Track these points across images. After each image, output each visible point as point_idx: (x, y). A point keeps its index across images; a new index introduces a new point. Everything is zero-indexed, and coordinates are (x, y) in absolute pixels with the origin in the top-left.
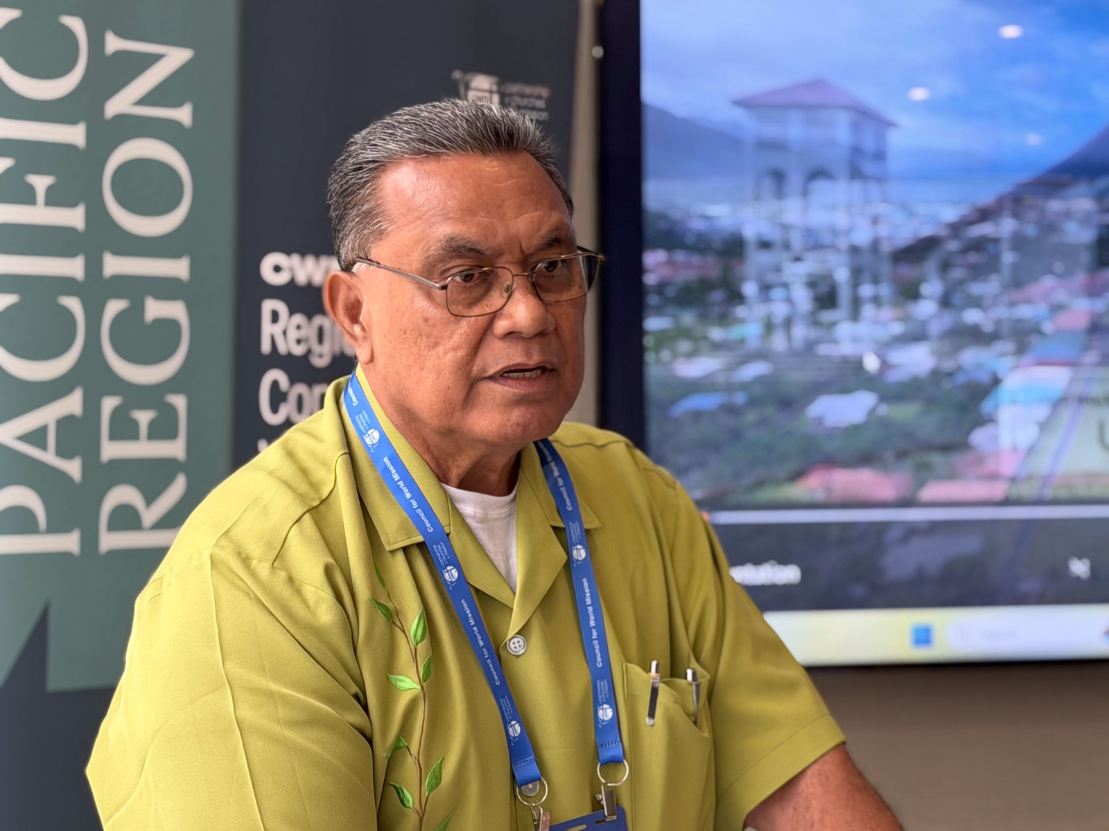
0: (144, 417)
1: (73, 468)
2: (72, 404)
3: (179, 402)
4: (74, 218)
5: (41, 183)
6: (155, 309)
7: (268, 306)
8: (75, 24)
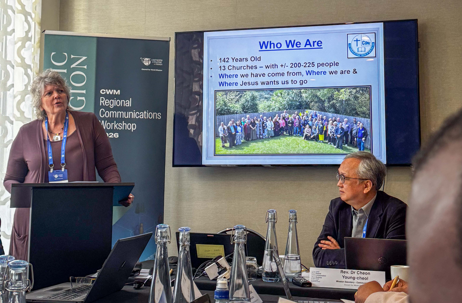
6: (79, 98)
7: (101, 98)
8: (66, 54)
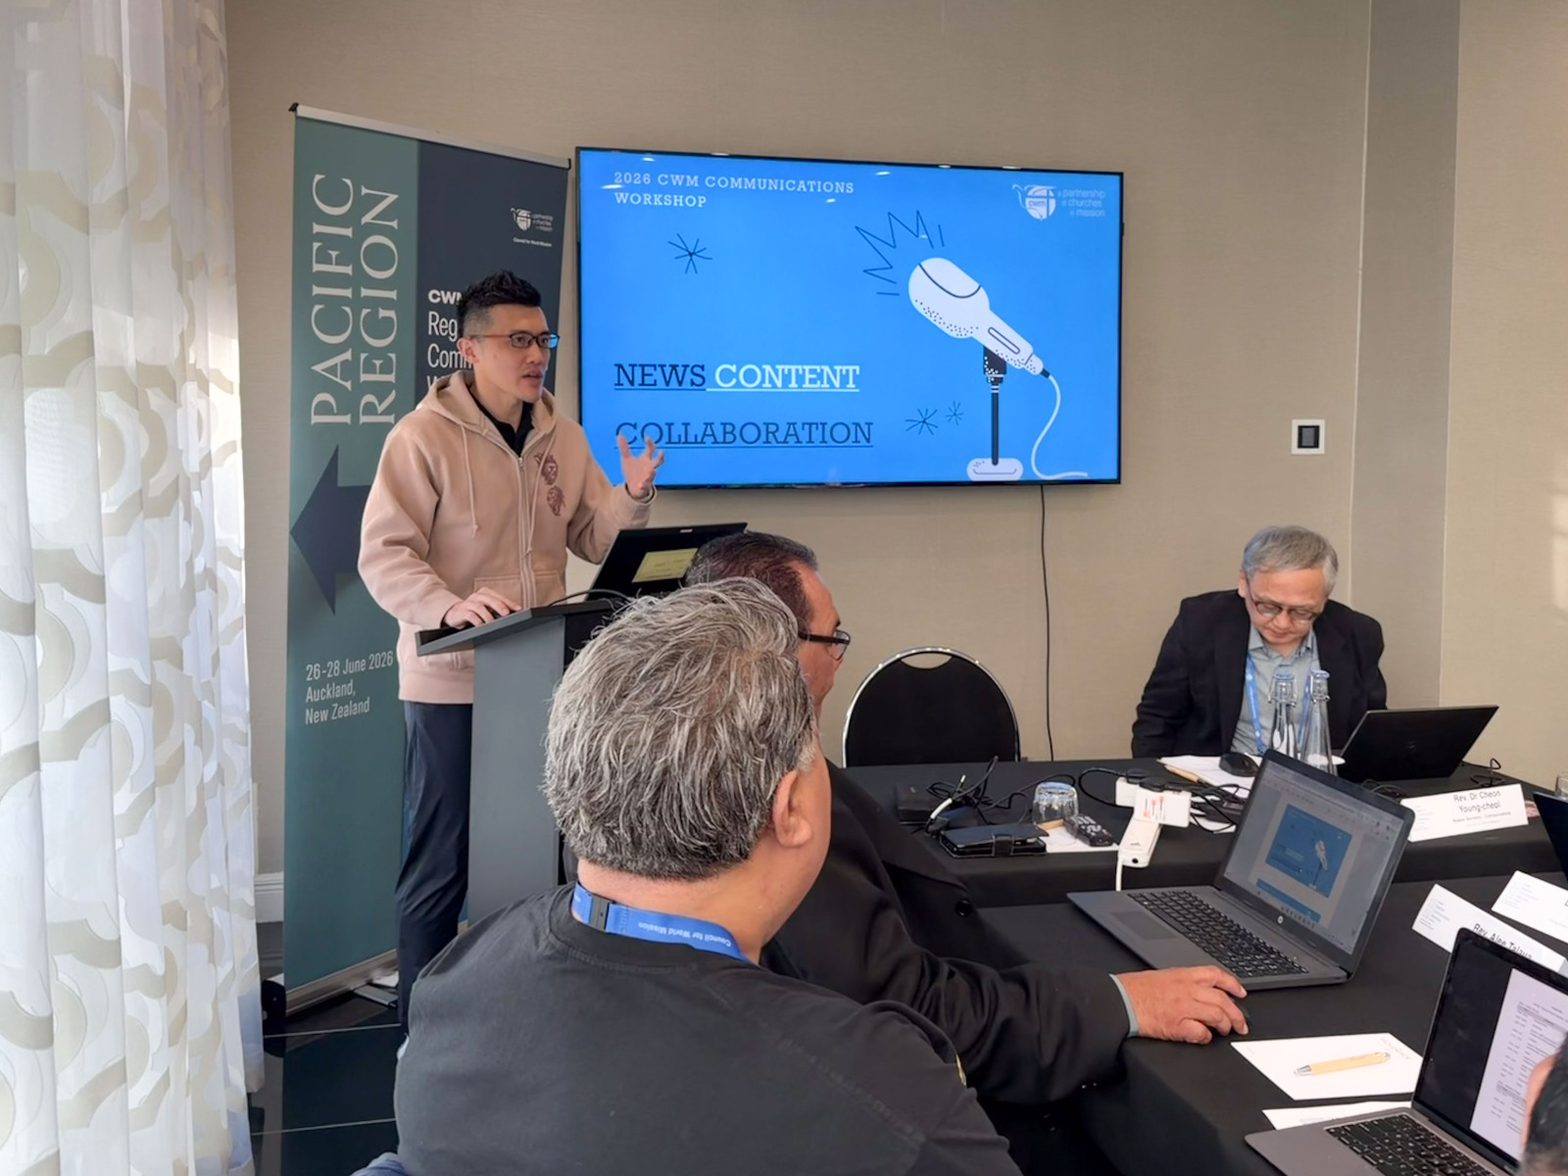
0: (378, 363)
1: (348, 385)
2: (348, 355)
3: (393, 356)
4: (348, 270)
5: (334, 254)
6: (383, 313)
7: (431, 313)
8: (348, 182)
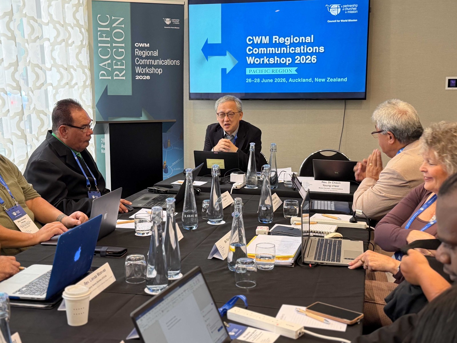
0: (119, 63)
1: (110, 69)
2: (109, 61)
3: (124, 61)
4: (109, 39)
5: (104, 35)
6: (120, 50)
8: (108, 16)
